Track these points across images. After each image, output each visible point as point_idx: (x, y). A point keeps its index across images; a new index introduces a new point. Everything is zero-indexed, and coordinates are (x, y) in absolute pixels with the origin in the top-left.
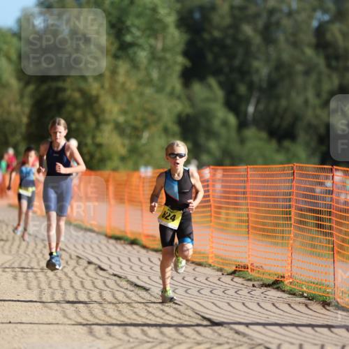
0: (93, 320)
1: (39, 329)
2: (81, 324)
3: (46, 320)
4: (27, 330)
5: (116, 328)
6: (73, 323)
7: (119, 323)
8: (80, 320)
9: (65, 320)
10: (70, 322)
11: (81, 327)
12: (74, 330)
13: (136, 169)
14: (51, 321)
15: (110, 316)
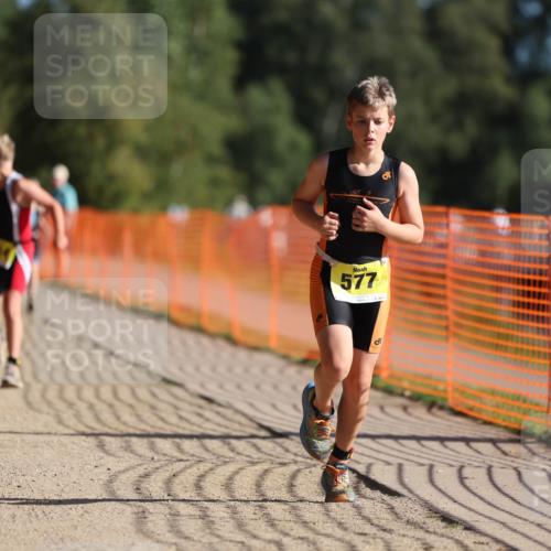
0: (99, 428)
1: (23, 441)
2: (83, 434)
3: (33, 428)
4: (6, 442)
5: (134, 440)
6: (72, 432)
7: (138, 432)
8: (82, 428)
9: (61, 429)
10: (67, 431)
11: (84, 438)
12: (73, 443)
13: (164, 209)
14: (40, 429)
15: (125, 424)
